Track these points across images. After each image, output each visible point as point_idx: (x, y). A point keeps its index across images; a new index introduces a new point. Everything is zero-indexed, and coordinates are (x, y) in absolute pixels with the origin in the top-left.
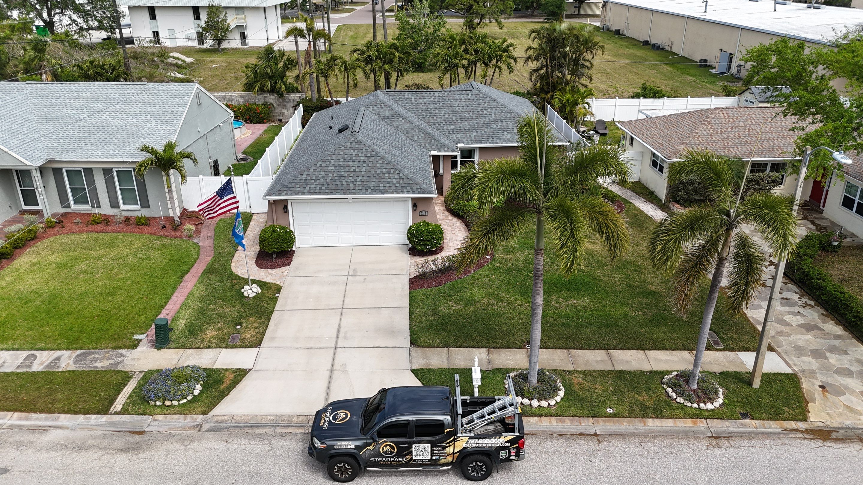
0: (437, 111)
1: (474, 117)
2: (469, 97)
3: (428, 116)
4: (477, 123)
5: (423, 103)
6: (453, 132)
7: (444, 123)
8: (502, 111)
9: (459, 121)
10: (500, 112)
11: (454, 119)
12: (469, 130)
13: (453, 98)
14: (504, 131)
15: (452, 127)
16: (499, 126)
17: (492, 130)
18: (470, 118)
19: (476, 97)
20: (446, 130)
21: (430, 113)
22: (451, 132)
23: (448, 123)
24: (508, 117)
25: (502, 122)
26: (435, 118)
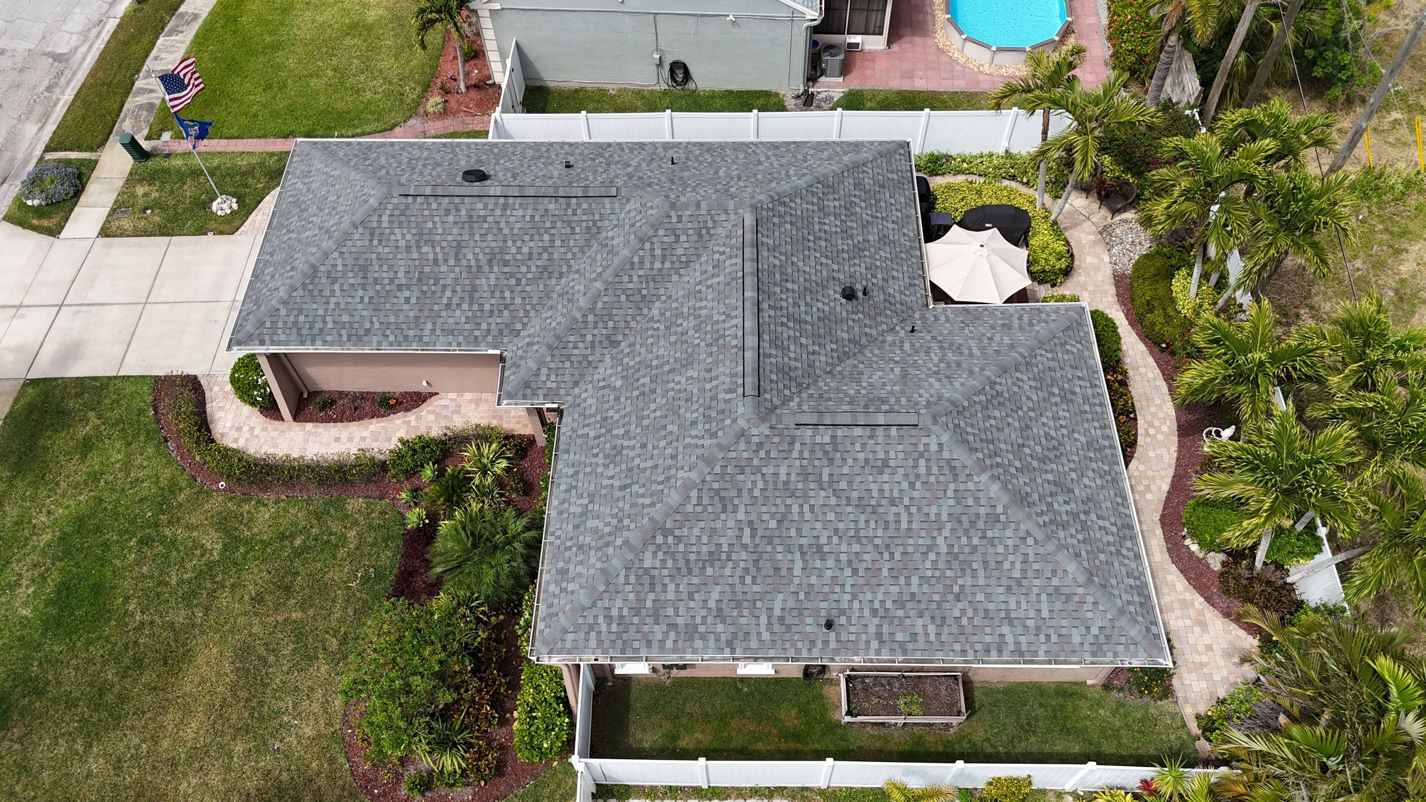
0: (673, 339)
1: (646, 422)
2: (720, 396)
3: (656, 326)
4: (628, 432)
5: (704, 303)
6: (604, 387)
7: (631, 363)
8: (659, 483)
9: (636, 393)
10: (661, 478)
11: (647, 380)
12: (605, 419)
13: (716, 363)
14: (592, 497)
15: (619, 383)
16: (610, 482)
17: (600, 470)
18: (646, 413)
19: (723, 411)
20: (609, 372)
21: (667, 328)
22: (601, 384)
23: (631, 371)
24: (640, 501)
25: (623, 488)
26: (650, 341)
